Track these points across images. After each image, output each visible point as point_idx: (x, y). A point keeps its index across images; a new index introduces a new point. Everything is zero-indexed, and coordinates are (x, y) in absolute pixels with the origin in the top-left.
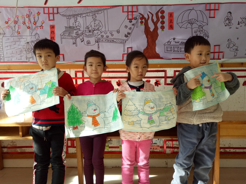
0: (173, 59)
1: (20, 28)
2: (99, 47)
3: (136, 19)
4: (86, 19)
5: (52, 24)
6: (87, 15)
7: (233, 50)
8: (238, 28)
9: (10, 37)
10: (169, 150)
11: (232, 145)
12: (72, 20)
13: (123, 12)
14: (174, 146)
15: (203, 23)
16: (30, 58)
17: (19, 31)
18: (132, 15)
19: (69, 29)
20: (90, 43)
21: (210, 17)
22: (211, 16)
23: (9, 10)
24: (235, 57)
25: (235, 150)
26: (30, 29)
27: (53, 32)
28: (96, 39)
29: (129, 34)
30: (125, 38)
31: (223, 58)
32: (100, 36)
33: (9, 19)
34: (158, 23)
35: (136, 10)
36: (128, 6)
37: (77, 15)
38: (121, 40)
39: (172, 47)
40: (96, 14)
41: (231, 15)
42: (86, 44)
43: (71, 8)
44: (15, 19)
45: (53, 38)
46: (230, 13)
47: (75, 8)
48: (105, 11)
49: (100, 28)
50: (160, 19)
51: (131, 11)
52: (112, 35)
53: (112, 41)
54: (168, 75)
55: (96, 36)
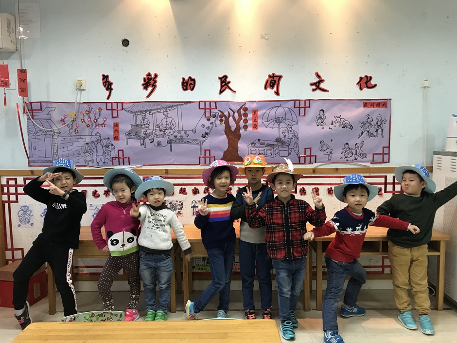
1: (79, 126)
2: (171, 149)
3: (214, 116)
4: (156, 116)
5: (115, 122)
6: (157, 111)
7: (326, 153)
8: (331, 129)
9: (67, 137)
12: (140, 117)
13: (199, 108)
15: (292, 122)
16: (90, 161)
17: (77, 130)
18: (210, 112)
19: (135, 127)
20: (161, 144)
21: (300, 116)
24: (330, 161)
26: (90, 128)
27: (117, 131)
28: (168, 140)
29: (207, 134)
30: (202, 139)
31: (316, 162)
33: (65, 116)
34: (240, 121)
35: (214, 107)
36: (205, 102)
37: (146, 111)
38: (197, 141)
39: (257, 149)
41: (323, 113)
42: (156, 145)
43: (139, 103)
45: (117, 139)
46: (323, 110)
47: (143, 103)
48: (179, 107)
49: (173, 127)
50: (243, 117)
51: (209, 108)
52: (187, 135)
53: (187, 142)
55: (168, 137)
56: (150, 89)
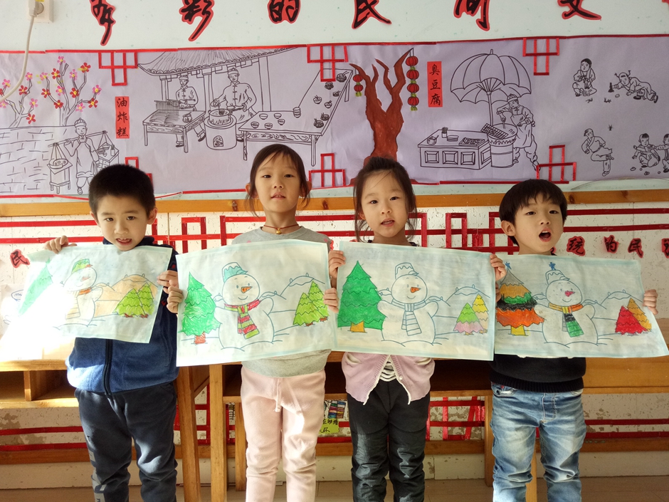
0: (442, 183)
1: (37, 106)
2: (246, 155)
3: (342, 79)
4: (210, 81)
5: (120, 95)
6: (213, 69)
8: (609, 101)
9: (8, 131)
10: (439, 432)
11: (606, 414)
12: (175, 85)
13: (309, 61)
14: (450, 420)
15: (520, 90)
16: (61, 185)
17: (32, 114)
18: (334, 69)
19: (165, 107)
20: (222, 143)
21: (536, 74)
22: (539, 71)
23: (7, 60)
24: (606, 175)
25: (617, 426)
26: (62, 108)
27: (124, 115)
28: (239, 133)
29: (325, 118)
30: (316, 130)
31: (574, 179)
32: (248, 125)
33: (6, 83)
34: (401, 89)
35: (343, 57)
36: (322, 46)
37: (189, 70)
38: (304, 136)
39: (441, 151)
40: (238, 69)
41: (590, 67)
42: (211, 145)
43: (173, 53)
44: (21, 81)
45: (124, 133)
46: (588, 61)
47: (183, 51)
48: (263, 60)
49: (249, 105)
50: (407, 79)
51: (331, 58)
52: (281, 122)
53: (280, 138)
54: (431, 227)
55: (238, 126)
56: (198, 20)
